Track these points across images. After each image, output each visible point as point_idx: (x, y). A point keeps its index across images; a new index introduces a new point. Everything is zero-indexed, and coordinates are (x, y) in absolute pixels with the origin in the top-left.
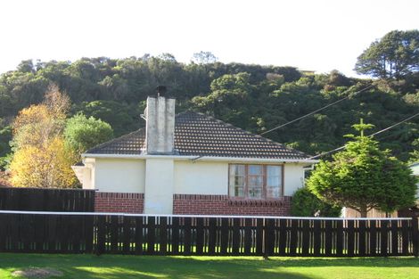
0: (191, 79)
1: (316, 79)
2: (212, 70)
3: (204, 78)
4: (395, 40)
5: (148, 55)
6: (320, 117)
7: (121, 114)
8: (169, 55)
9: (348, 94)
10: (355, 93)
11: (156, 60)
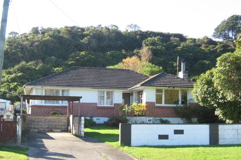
0: (128, 40)
1: (196, 41)
2: (138, 35)
3: (135, 39)
4: (236, 20)
5: (101, 25)
6: (207, 62)
7: (100, 59)
8: (115, 26)
9: (217, 49)
10: (221, 49)
11: (107, 29)
